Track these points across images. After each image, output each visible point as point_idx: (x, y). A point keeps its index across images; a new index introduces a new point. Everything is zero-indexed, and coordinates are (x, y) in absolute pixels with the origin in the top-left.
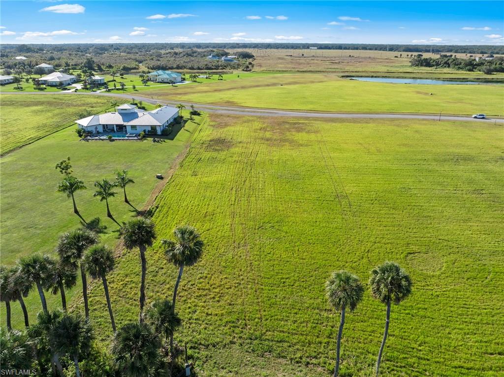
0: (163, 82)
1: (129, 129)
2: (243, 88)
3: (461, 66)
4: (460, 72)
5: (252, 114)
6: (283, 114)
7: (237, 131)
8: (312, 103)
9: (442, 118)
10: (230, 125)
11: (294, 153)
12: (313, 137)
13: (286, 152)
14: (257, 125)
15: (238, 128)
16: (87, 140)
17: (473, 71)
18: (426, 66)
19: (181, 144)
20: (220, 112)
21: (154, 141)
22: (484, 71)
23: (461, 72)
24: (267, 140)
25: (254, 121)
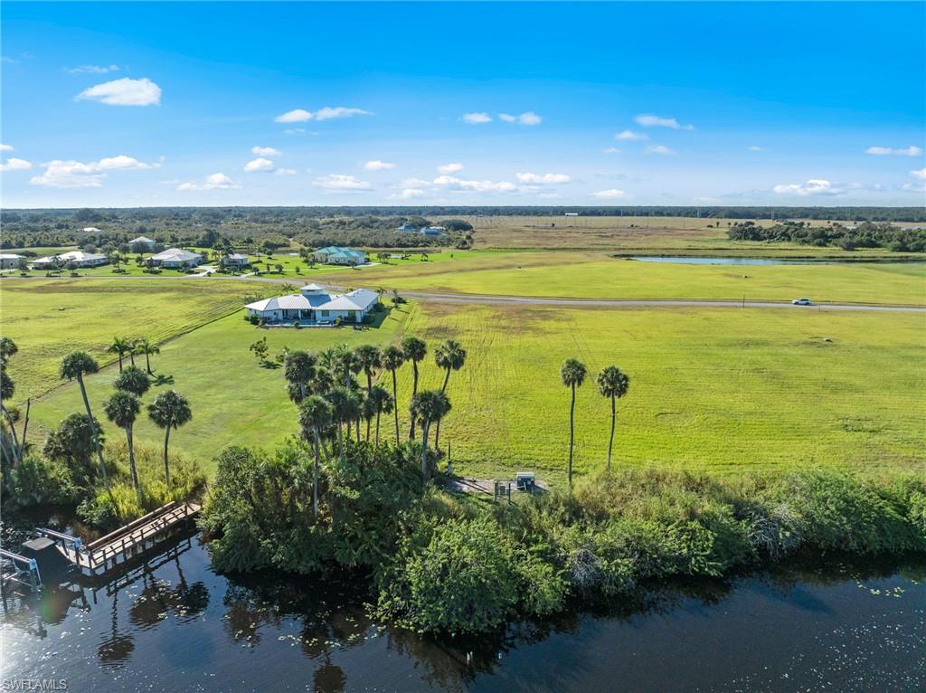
0: (337, 264)
1: (318, 315)
2: (461, 271)
3: (807, 239)
4: (804, 248)
5: (480, 302)
7: (463, 320)
8: (564, 289)
9: (746, 304)
10: (451, 314)
11: (540, 340)
12: (564, 325)
13: (528, 339)
15: (462, 316)
16: (267, 328)
17: (825, 246)
18: (753, 239)
19: (390, 332)
20: (434, 300)
21: (356, 329)
22: (841, 246)
23: (806, 247)
24: (504, 328)
25: (484, 309)
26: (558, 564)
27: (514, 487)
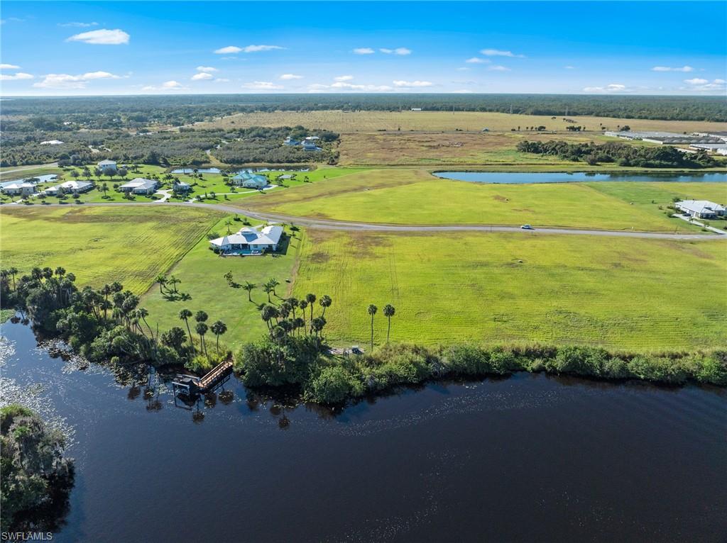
1: (252, 247)
5: (341, 228)
6: (367, 228)
7: (332, 246)
9: (493, 229)
10: (325, 241)
12: (387, 250)
13: (367, 263)
14: (346, 240)
15: (331, 243)
16: (224, 256)
19: (292, 258)
20: (314, 227)
21: (273, 256)
24: (354, 253)
25: (343, 236)
26: (362, 380)
27: (351, 352)
